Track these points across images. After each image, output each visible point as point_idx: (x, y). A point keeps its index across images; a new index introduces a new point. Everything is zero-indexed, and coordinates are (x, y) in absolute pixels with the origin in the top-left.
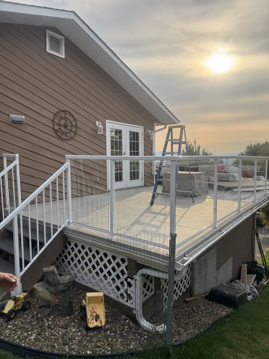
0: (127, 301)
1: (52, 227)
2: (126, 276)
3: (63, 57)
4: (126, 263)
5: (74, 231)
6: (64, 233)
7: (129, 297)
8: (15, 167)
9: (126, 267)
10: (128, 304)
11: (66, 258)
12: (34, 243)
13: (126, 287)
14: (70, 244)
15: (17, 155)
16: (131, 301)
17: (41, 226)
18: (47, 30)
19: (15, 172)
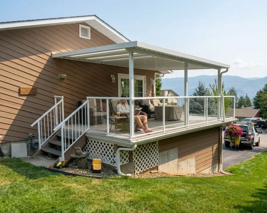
0: (113, 164)
1: (79, 133)
2: (113, 152)
3: (89, 38)
4: (113, 147)
5: (90, 134)
6: (86, 135)
7: (115, 162)
8: (61, 103)
9: (113, 148)
10: (114, 166)
11: (87, 148)
12: (71, 140)
13: (113, 157)
14: (89, 141)
15: (63, 97)
16: (115, 164)
17: (74, 133)
18: (80, 25)
19: (61, 106)
